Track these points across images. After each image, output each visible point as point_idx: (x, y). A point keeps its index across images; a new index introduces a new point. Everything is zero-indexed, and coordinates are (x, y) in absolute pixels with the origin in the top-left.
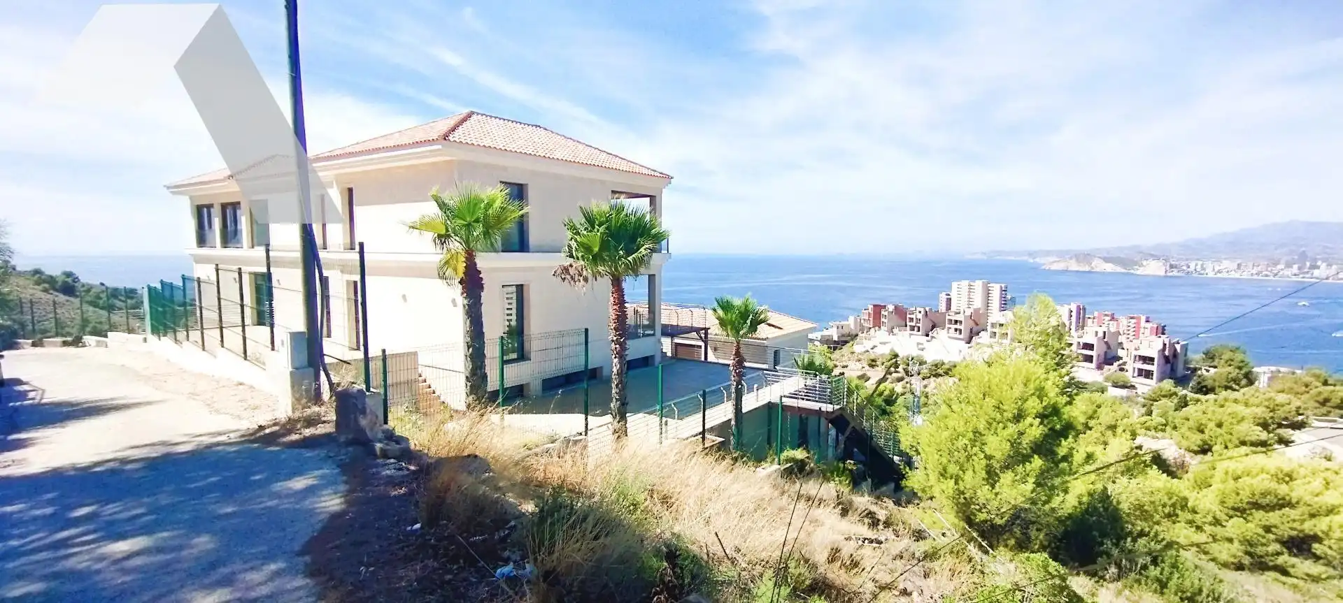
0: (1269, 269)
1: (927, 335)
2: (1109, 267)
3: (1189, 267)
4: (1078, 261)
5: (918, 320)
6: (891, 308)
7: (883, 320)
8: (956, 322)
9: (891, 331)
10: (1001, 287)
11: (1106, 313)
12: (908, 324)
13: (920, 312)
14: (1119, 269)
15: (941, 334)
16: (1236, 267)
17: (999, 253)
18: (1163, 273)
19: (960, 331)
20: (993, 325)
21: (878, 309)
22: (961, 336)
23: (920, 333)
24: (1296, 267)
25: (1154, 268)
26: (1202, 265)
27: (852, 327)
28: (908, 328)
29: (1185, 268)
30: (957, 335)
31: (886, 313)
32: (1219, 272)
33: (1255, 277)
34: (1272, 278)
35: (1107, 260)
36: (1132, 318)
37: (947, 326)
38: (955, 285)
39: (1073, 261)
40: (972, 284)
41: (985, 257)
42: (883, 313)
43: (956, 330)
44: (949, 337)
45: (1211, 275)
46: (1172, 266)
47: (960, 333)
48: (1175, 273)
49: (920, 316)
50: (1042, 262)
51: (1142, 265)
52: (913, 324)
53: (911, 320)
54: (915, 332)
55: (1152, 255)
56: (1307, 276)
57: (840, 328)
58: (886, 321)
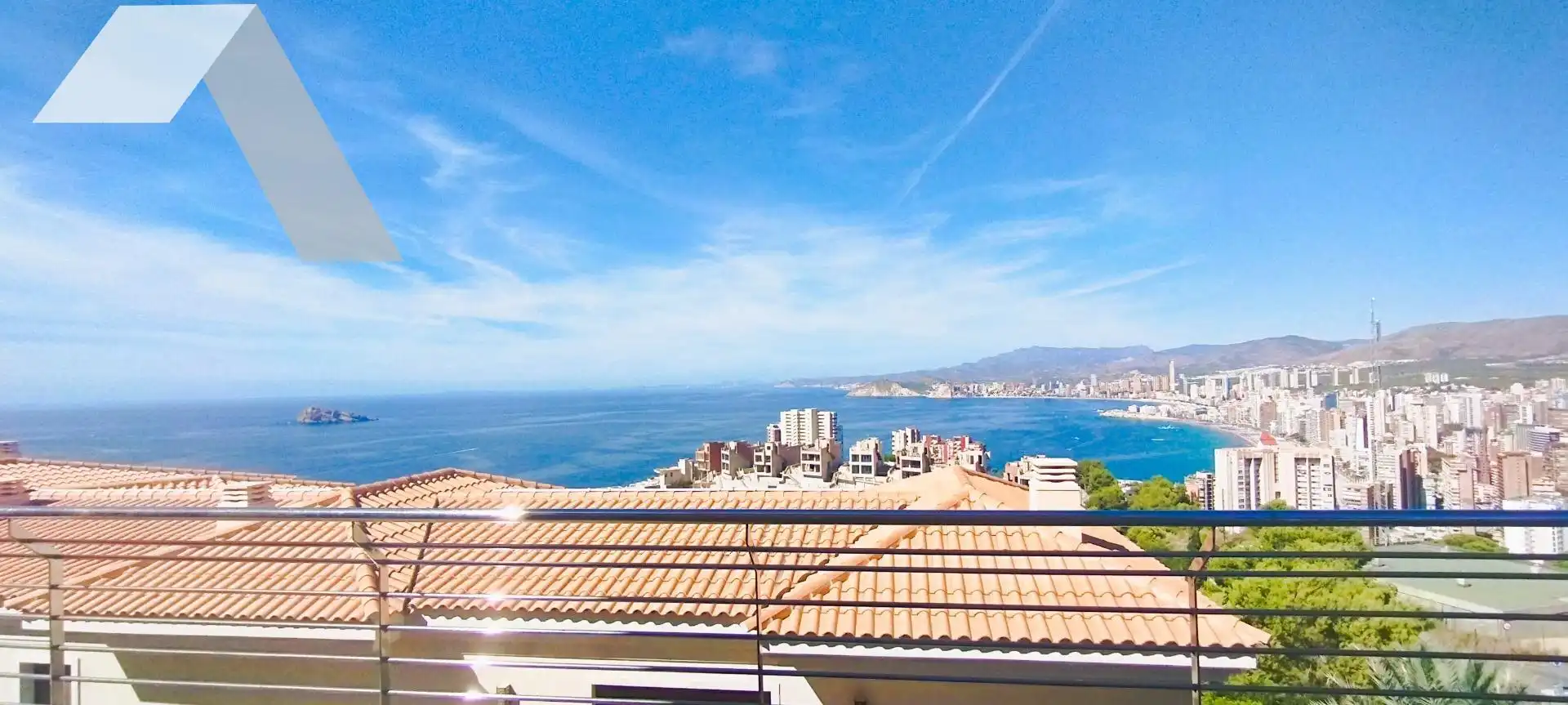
0: (1026, 389)
1: (780, 476)
2: (905, 392)
3: (968, 390)
4: (879, 388)
5: (767, 458)
6: (733, 445)
7: (723, 461)
8: (812, 457)
9: (734, 475)
10: (831, 415)
11: (933, 436)
12: (756, 463)
13: (769, 448)
14: (915, 394)
15: (796, 473)
16: (1003, 388)
17: (807, 381)
18: (949, 396)
19: (818, 467)
20: (855, 458)
21: (716, 449)
22: (820, 474)
23: (770, 474)
24: (1043, 386)
25: (942, 392)
26: (978, 387)
27: (683, 472)
28: (755, 469)
29: (965, 390)
30: (815, 473)
31: (727, 453)
32: (992, 393)
33: (1017, 396)
34: (1028, 397)
35: (904, 386)
36: (957, 440)
37: (802, 462)
38: (783, 415)
39: (874, 388)
40: (801, 413)
41: (792, 386)
42: (723, 452)
43: (812, 467)
44: (805, 476)
45: (986, 396)
46: (956, 389)
47: (818, 470)
48: (959, 396)
49: (769, 453)
50: (847, 388)
51: (932, 389)
52: (762, 463)
53: (759, 459)
54: (764, 473)
55: (939, 379)
56: (1052, 394)
57: (669, 475)
58: (728, 462)
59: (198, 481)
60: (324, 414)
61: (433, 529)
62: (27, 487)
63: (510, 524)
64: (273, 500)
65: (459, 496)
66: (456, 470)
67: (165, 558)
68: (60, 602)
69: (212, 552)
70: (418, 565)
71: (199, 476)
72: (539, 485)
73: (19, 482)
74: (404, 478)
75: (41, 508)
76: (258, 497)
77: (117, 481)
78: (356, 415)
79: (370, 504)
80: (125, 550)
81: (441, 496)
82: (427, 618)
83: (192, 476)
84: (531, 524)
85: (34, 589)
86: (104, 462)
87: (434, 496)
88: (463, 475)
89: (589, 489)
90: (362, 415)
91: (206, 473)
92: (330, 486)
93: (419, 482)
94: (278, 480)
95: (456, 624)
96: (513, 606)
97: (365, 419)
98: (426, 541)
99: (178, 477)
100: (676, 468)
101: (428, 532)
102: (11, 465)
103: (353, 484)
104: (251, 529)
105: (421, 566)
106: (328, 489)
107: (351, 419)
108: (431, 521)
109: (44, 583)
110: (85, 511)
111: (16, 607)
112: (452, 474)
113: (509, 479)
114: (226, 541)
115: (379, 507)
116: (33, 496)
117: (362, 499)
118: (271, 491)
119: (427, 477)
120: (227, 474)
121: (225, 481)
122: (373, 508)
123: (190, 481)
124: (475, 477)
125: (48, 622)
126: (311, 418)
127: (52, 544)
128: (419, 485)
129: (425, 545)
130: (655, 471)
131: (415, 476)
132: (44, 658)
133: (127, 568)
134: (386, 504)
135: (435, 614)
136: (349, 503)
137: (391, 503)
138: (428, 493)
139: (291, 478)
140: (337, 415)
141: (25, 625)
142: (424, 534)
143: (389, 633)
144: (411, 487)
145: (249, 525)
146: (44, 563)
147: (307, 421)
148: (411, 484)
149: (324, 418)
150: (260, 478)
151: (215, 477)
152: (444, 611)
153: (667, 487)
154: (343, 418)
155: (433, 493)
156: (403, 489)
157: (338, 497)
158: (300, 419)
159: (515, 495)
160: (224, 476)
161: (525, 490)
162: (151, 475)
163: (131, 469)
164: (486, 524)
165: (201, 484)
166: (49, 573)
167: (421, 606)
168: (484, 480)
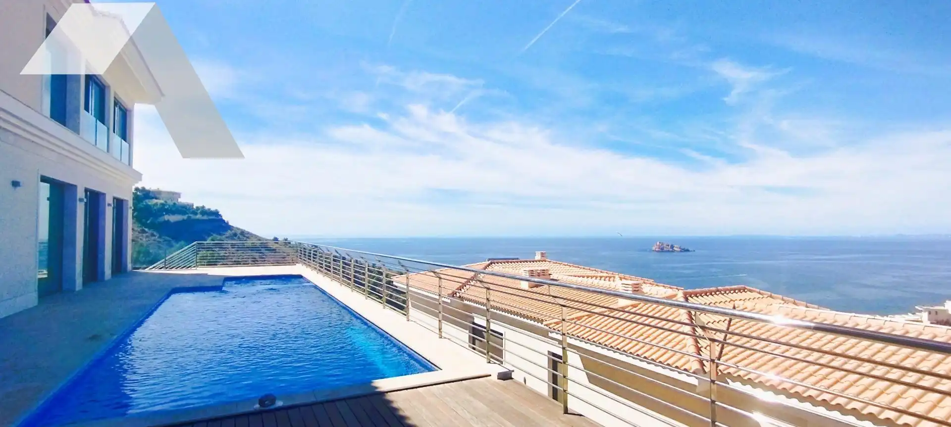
57: (932, 313)
59: (610, 277)
60: (665, 246)
61: (732, 323)
62: (550, 272)
63: (780, 327)
64: (643, 292)
65: (749, 305)
66: (747, 287)
67: (600, 314)
68: (566, 327)
69: (618, 315)
70: (723, 344)
71: (610, 275)
72: (808, 305)
73: (547, 270)
74: (713, 289)
75: (554, 283)
76: (637, 289)
77: (579, 274)
78: (682, 247)
79: (694, 301)
80: (585, 307)
81: (737, 303)
82: (729, 381)
83: (607, 275)
84: (804, 332)
85: (553, 318)
86: (575, 264)
87: (732, 302)
88: (751, 291)
89: (853, 314)
90: (686, 248)
91: (613, 274)
92: (670, 288)
93: (723, 292)
94: (645, 281)
95: (747, 389)
96: (791, 389)
97: (688, 251)
98: (728, 329)
99: (601, 274)
100: (942, 308)
101: (729, 325)
102: (544, 262)
103: (683, 289)
104: (634, 306)
105: (725, 345)
106: (670, 290)
107: (679, 250)
108: (733, 317)
109: (561, 318)
110: (575, 286)
111: (546, 325)
112: (744, 290)
113: (785, 298)
114: (622, 310)
115: (705, 304)
116: (552, 277)
117: (689, 298)
118: (642, 287)
119: (728, 290)
120: (622, 275)
121: (621, 279)
122: (701, 304)
123: (606, 277)
124: (760, 293)
125: (561, 336)
126: (659, 248)
127: (562, 300)
128: (723, 294)
129: (727, 332)
130: (917, 307)
131: (720, 288)
132: (559, 352)
133: (584, 316)
134: (708, 303)
135: (734, 379)
136: (682, 300)
137: (711, 303)
138: (729, 300)
139: (651, 281)
140: (672, 247)
141: (550, 335)
142: (726, 326)
143: (715, 386)
144: (718, 295)
145: (634, 304)
146: (558, 308)
147: (657, 250)
148: (718, 293)
149: (666, 248)
150: (636, 280)
151: (617, 277)
152: (739, 379)
153: (931, 323)
154: (675, 249)
155: (732, 300)
156: (713, 295)
157: (675, 296)
158: (654, 248)
159: (790, 310)
160: (621, 276)
161: (796, 307)
162: (591, 272)
163: (584, 268)
164: (761, 324)
165: (611, 279)
166: (562, 313)
167: (725, 372)
168: (766, 296)
